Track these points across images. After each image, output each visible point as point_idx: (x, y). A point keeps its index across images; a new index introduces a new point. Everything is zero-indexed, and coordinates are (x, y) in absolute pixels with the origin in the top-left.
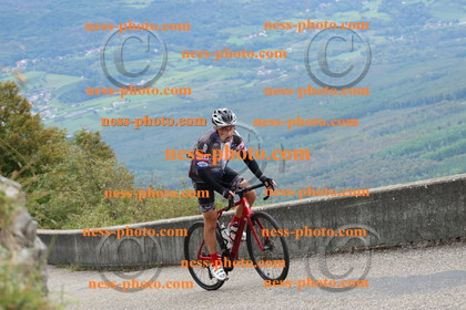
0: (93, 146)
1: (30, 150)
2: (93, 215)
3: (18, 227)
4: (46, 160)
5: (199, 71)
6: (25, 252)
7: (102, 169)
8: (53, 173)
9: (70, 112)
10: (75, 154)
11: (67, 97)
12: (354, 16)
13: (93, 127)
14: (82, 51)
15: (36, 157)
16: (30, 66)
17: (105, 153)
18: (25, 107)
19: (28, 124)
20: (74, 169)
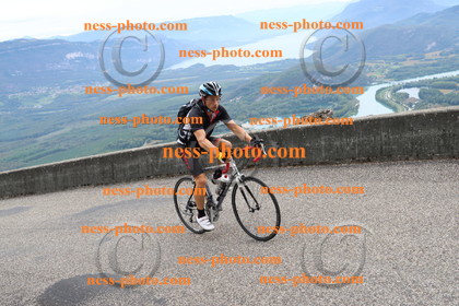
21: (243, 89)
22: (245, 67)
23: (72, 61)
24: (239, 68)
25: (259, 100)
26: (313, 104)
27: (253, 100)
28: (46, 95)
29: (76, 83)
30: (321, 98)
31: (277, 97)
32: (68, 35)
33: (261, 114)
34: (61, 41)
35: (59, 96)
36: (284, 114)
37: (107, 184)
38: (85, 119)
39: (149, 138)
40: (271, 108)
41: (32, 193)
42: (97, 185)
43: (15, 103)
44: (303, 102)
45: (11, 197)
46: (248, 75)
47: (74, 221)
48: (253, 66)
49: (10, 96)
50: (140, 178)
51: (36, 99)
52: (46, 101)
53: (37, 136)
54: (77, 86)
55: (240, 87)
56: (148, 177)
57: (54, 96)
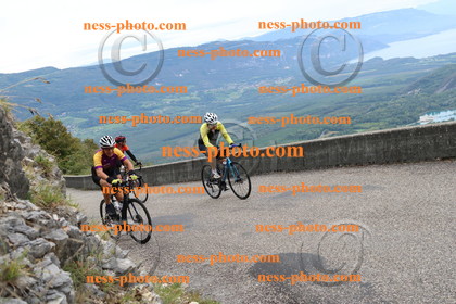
0: (91, 144)
1: (67, 146)
3: (54, 173)
4: (73, 149)
6: (57, 182)
8: (76, 155)
9: (84, 131)
10: (84, 147)
11: (82, 126)
12: (188, 98)
13: (91, 137)
14: (87, 109)
15: (69, 149)
16: (67, 115)
17: (96, 147)
18: (65, 129)
19: (66, 136)
20: (84, 153)
21: (423, 82)
22: (425, 59)
24: (418, 60)
25: (439, 92)
27: (433, 92)
28: (235, 91)
29: (264, 79)
32: (257, 38)
33: (442, 105)
34: (249, 42)
35: (247, 92)
37: (297, 171)
38: (267, 112)
39: (326, 129)
40: (452, 100)
42: (288, 171)
43: (210, 98)
46: (430, 67)
47: (272, 203)
48: (433, 58)
49: (206, 92)
50: (329, 167)
51: (226, 94)
52: (235, 96)
54: (262, 82)
55: (419, 79)
56: (337, 166)
57: (242, 91)
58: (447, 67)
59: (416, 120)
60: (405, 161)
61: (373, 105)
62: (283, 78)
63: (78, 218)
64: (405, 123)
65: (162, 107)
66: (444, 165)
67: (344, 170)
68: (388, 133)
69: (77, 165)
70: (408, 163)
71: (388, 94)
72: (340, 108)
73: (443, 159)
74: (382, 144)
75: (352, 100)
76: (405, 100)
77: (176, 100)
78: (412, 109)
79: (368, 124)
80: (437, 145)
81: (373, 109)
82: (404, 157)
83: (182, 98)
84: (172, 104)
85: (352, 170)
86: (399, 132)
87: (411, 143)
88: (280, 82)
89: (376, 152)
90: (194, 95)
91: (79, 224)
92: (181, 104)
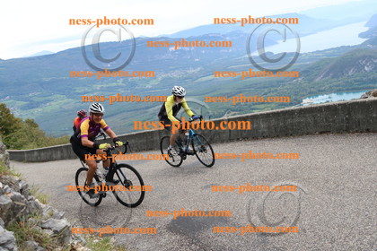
0: (31, 123)
1: (10, 125)
2: (31, 145)
4: (16, 128)
5: (67, 100)
7: (34, 131)
8: (18, 132)
9: (24, 113)
10: (25, 126)
11: (23, 108)
12: (115, 84)
13: (31, 117)
14: (28, 94)
15: (12, 127)
16: (10, 98)
17: (36, 126)
18: (8, 111)
19: (9, 117)
20: (25, 131)
21: (304, 72)
23: (173, 53)
25: (317, 80)
26: (364, 83)
27: (312, 80)
29: (176, 69)
30: (371, 77)
31: (333, 77)
32: (172, 35)
33: (319, 91)
34: (166, 38)
35: (164, 79)
36: (339, 92)
39: (228, 110)
40: (327, 86)
41: (151, 149)
43: (133, 84)
44: (356, 81)
45: (136, 151)
46: (309, 60)
48: (313, 53)
49: (130, 79)
50: (231, 140)
51: (147, 82)
52: (155, 83)
53: (147, 108)
54: (177, 71)
55: (302, 70)
56: (238, 139)
57: (160, 79)
58: (323, 60)
59: (300, 102)
60: (291, 135)
61: (266, 90)
62: (194, 68)
63: (20, 185)
64: (291, 104)
65: (93, 92)
66: (321, 138)
67: (243, 143)
68: (278, 113)
69: (19, 141)
70: (294, 137)
71: (278, 82)
72: (240, 92)
73: (321, 133)
74: (273, 122)
75: (250, 86)
76: (291, 86)
77: (105, 86)
78: (296, 94)
79: (262, 106)
80: (316, 122)
81: (266, 94)
82: (290, 132)
83: (110, 85)
84: (102, 89)
85: (250, 142)
86: (287, 112)
87: (297, 120)
88: (191, 71)
89: (269, 128)
90: (120, 82)
91: (21, 191)
92: (109, 89)
